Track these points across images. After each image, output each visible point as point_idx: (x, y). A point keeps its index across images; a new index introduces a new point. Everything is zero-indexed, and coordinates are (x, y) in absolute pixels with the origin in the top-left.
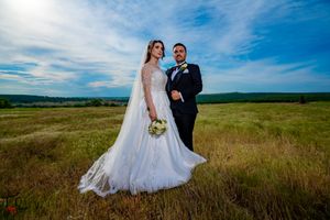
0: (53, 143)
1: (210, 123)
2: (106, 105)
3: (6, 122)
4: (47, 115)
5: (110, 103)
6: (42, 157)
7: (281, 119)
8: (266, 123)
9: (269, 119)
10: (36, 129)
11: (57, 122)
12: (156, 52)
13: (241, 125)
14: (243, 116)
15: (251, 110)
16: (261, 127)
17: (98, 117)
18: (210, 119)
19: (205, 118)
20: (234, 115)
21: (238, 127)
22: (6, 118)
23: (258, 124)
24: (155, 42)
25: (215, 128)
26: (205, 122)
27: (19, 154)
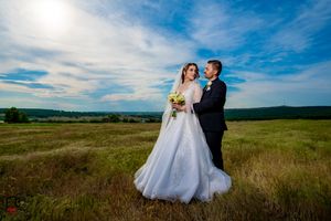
1: (248, 142)
2: (125, 121)
3: (32, 137)
4: (68, 130)
5: (129, 118)
8: (321, 144)
9: (326, 139)
11: (84, 137)
14: (291, 135)
15: (303, 129)
16: (313, 149)
18: (248, 138)
19: (238, 136)
20: (279, 134)
22: (30, 133)
23: (308, 145)
24: (190, 65)
25: (255, 147)
26: (242, 141)
27: (56, 166)
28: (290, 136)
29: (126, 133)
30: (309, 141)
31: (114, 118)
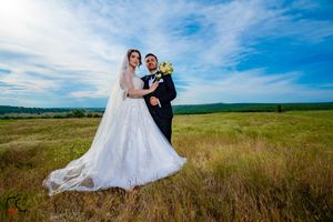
0: (33, 152)
1: (193, 130)
2: (90, 116)
5: (94, 114)
6: (19, 166)
7: (258, 125)
9: (248, 125)
10: (11, 140)
11: (40, 131)
16: (241, 132)
17: (81, 126)
18: (194, 126)
19: (186, 125)
20: (216, 123)
21: (219, 132)
24: (132, 51)
25: (198, 133)
28: (225, 123)
29: (86, 126)
30: (238, 127)
31: (79, 114)
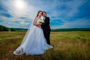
7: (88, 36)
8: (81, 37)
12: (40, 14)
13: (71, 37)
21: (70, 38)
23: (78, 37)
